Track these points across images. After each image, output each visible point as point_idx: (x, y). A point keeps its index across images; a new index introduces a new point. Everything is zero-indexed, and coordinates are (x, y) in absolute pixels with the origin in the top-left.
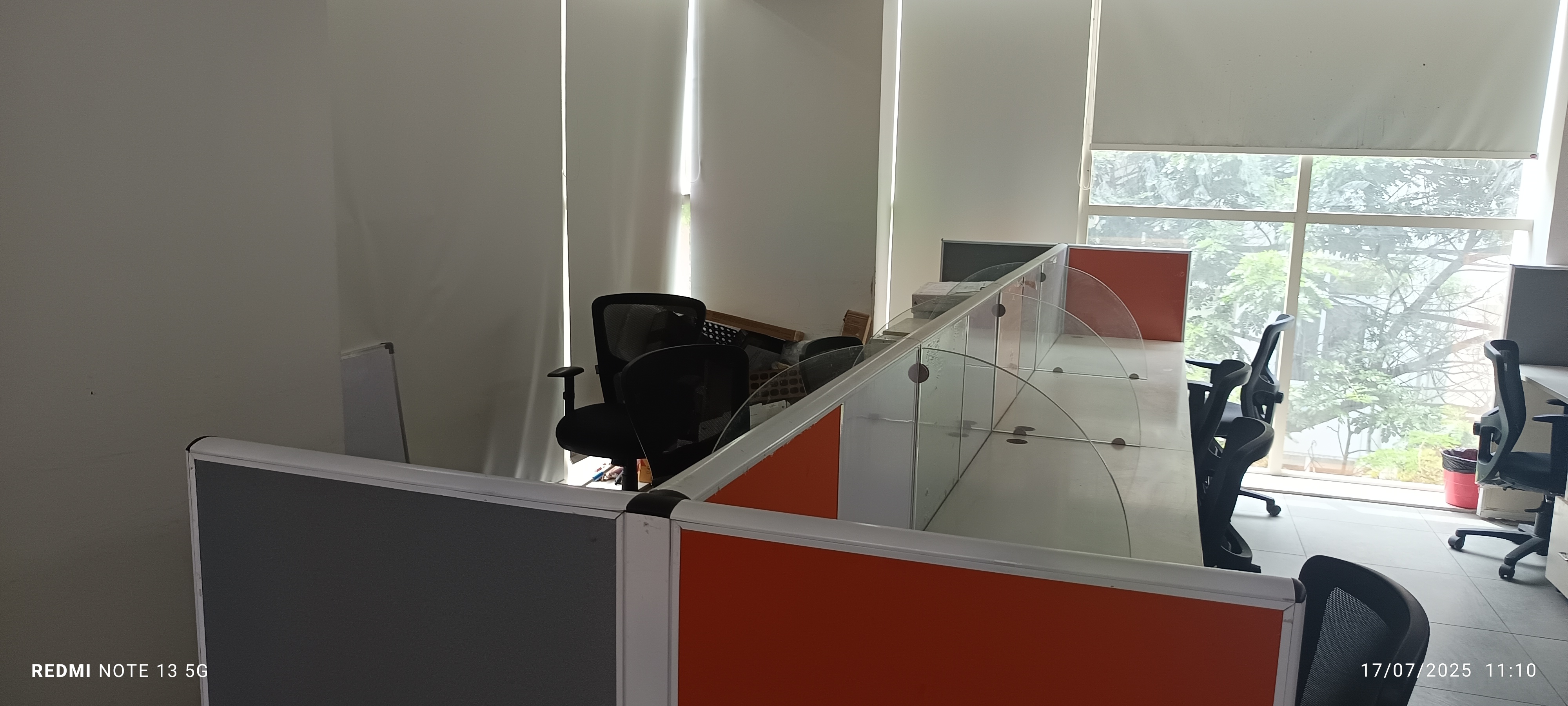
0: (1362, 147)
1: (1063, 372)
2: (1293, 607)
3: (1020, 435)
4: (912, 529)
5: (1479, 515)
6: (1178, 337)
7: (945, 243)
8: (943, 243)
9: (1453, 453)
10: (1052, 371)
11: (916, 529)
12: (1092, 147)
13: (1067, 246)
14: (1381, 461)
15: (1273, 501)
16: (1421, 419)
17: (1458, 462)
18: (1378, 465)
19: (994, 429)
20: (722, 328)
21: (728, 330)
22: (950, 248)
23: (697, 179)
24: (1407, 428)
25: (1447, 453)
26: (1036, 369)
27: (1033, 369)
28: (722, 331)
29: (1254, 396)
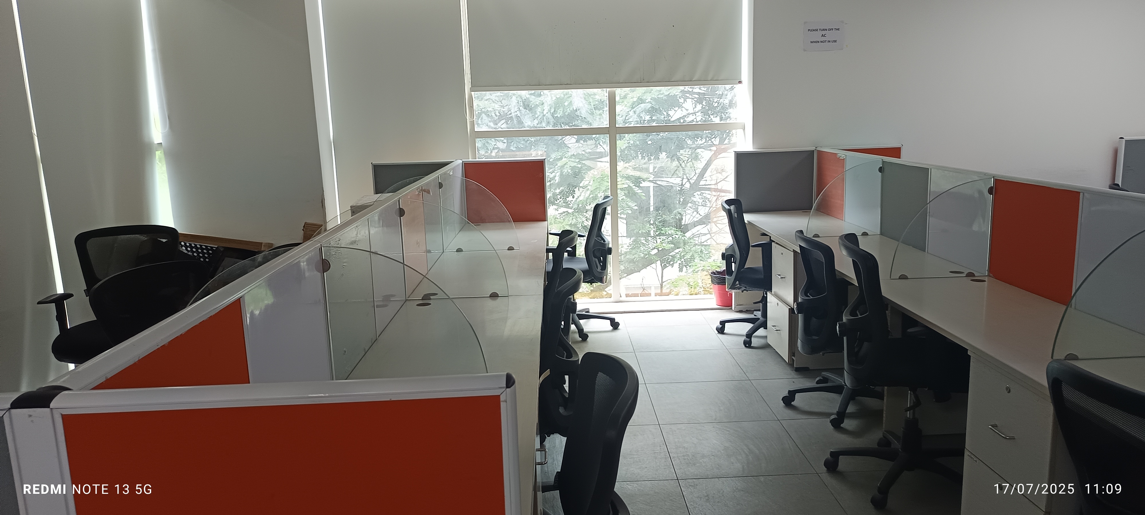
0: (643, 81)
1: (463, 251)
2: (505, 392)
3: (426, 300)
4: (333, 380)
5: (734, 310)
6: (542, 217)
7: (374, 165)
8: (373, 166)
9: (716, 273)
10: (456, 251)
11: (336, 380)
12: (472, 90)
13: (462, 161)
14: (678, 284)
15: (614, 319)
16: (699, 254)
17: (719, 278)
18: (676, 287)
19: (408, 298)
20: (204, 247)
21: (209, 247)
22: (377, 169)
23: (167, 129)
24: (692, 261)
25: (713, 273)
26: (444, 251)
27: (442, 251)
28: (204, 249)
29: (593, 252)
